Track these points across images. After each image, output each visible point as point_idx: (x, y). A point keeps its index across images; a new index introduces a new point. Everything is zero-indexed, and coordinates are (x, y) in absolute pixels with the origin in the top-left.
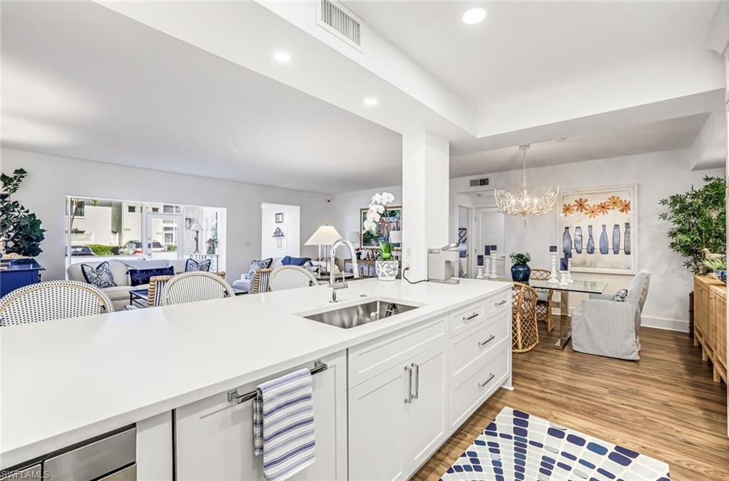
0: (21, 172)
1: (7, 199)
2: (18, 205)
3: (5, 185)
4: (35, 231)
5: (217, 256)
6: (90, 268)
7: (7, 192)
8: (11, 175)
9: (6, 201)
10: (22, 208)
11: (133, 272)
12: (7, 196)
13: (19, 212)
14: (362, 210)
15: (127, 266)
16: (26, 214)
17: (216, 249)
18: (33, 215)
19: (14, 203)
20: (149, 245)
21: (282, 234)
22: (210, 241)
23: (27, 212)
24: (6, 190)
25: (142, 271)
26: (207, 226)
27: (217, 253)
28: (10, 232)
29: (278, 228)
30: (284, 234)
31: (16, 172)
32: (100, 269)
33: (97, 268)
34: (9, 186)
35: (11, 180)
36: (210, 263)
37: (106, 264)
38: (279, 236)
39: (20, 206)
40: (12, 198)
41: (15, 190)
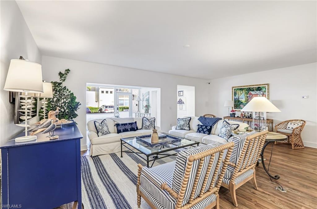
0: (68, 71)
1: (61, 85)
2: (66, 88)
3: (61, 77)
4: (73, 103)
5: (150, 114)
6: (99, 124)
7: (61, 82)
8: (63, 72)
9: (61, 86)
10: (68, 90)
11: (117, 125)
12: (61, 83)
13: (66, 92)
14: (233, 87)
15: (114, 121)
16: (69, 93)
17: (149, 110)
18: (72, 94)
19: (64, 87)
20: (118, 108)
21: (183, 102)
22: (146, 106)
23: (70, 92)
24: (61, 80)
25: (122, 124)
26: (143, 99)
27: (149, 112)
28: (62, 103)
29: (180, 99)
30: (184, 102)
31: (66, 70)
32: (103, 123)
33: (101, 123)
34: (62, 78)
35: (63, 75)
36: (155, 120)
37: (105, 120)
38: (181, 103)
39: (67, 89)
40: (63, 85)
41: (64, 80)
